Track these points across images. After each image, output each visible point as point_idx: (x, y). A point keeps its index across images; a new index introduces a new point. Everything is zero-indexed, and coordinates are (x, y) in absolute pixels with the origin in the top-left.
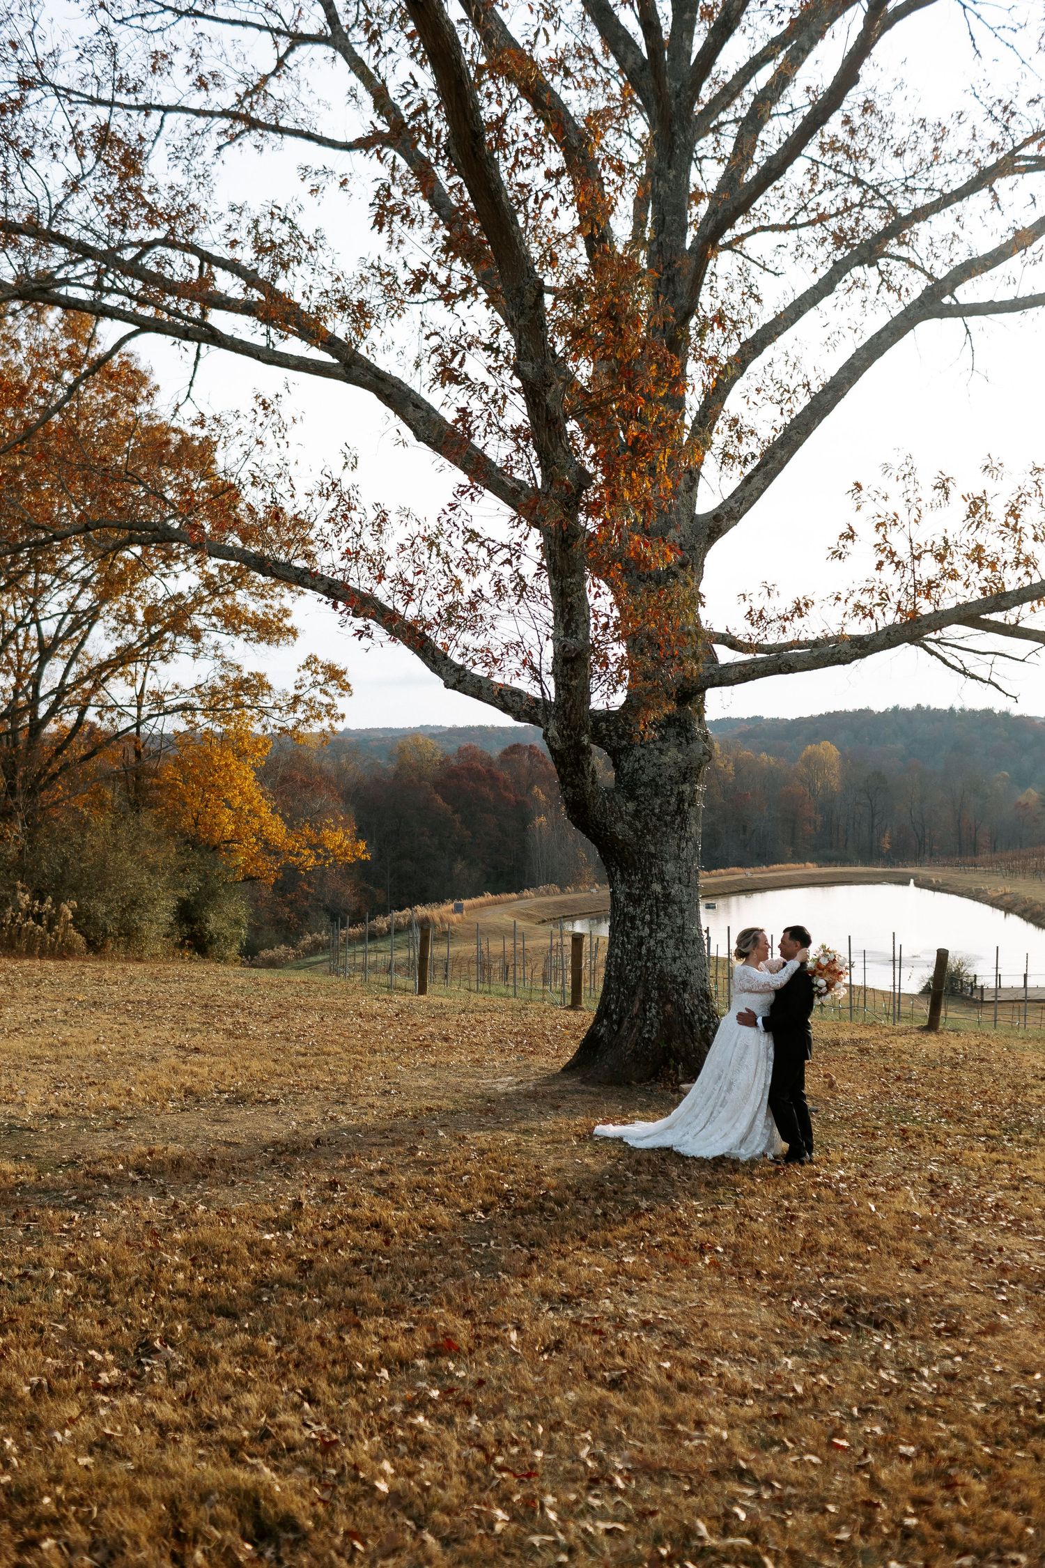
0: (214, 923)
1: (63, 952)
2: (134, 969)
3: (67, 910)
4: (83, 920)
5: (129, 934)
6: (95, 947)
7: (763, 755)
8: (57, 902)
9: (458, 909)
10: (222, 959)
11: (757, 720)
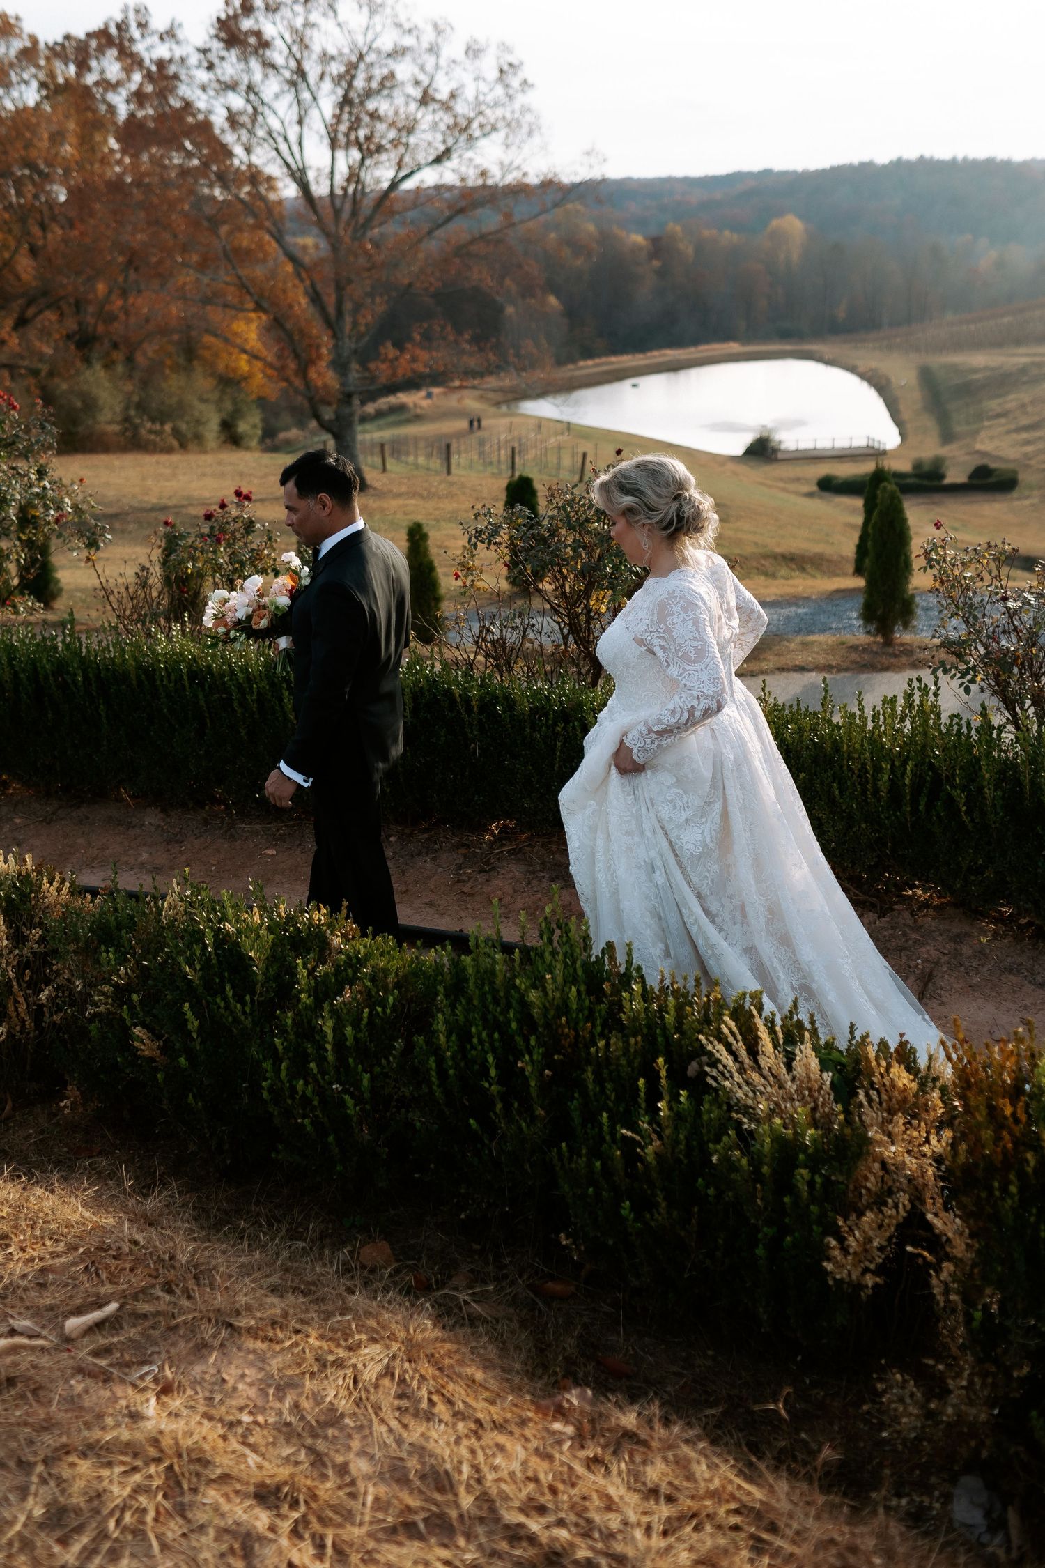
0: (242, 427)
1: (169, 450)
2: (203, 457)
3: (168, 427)
4: (176, 432)
5: (198, 438)
6: (183, 446)
7: (727, 233)
8: (162, 424)
9: (429, 396)
10: (248, 449)
11: (767, 173)
